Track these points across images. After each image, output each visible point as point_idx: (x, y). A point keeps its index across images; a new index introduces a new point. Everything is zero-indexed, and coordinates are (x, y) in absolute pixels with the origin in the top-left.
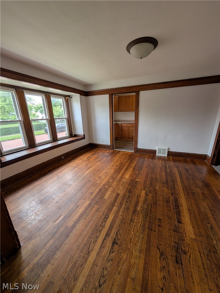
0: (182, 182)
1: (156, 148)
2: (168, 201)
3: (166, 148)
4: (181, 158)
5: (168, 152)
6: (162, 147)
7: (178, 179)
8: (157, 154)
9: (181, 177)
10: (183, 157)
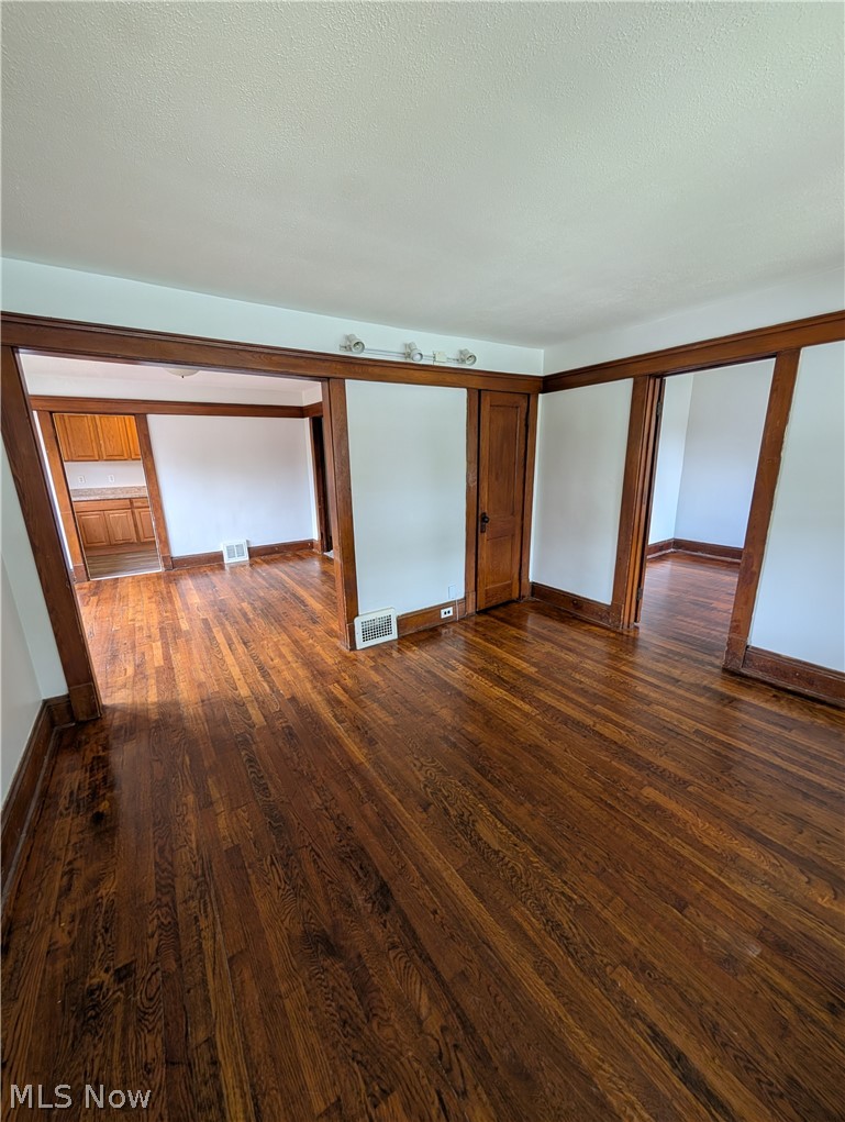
0: (293, 579)
1: (221, 547)
2: (284, 599)
3: (243, 542)
4: (277, 556)
5: (249, 549)
6: (235, 542)
7: (286, 578)
8: (227, 560)
9: (289, 576)
10: (278, 552)
